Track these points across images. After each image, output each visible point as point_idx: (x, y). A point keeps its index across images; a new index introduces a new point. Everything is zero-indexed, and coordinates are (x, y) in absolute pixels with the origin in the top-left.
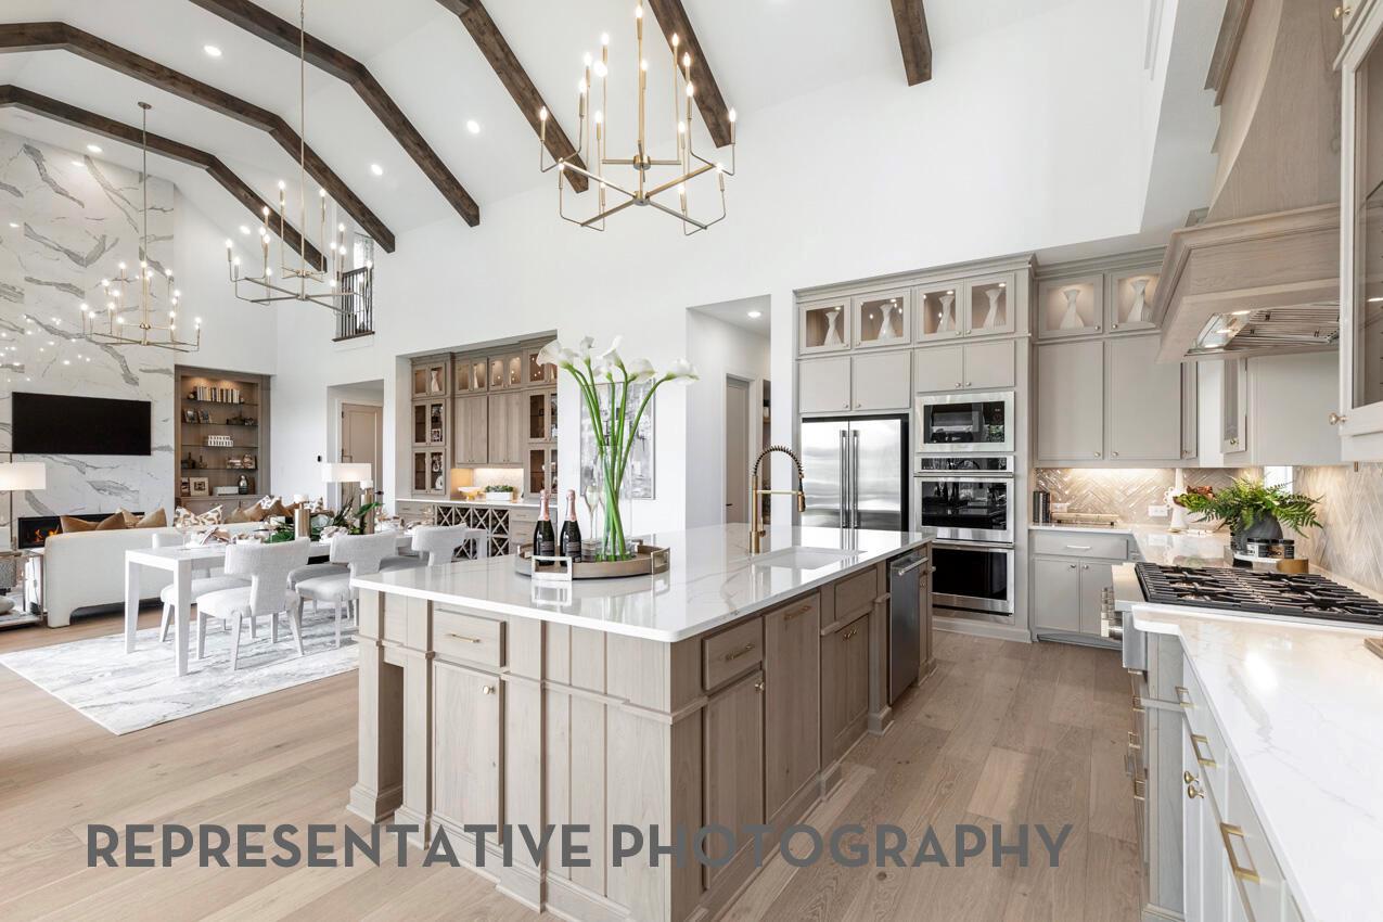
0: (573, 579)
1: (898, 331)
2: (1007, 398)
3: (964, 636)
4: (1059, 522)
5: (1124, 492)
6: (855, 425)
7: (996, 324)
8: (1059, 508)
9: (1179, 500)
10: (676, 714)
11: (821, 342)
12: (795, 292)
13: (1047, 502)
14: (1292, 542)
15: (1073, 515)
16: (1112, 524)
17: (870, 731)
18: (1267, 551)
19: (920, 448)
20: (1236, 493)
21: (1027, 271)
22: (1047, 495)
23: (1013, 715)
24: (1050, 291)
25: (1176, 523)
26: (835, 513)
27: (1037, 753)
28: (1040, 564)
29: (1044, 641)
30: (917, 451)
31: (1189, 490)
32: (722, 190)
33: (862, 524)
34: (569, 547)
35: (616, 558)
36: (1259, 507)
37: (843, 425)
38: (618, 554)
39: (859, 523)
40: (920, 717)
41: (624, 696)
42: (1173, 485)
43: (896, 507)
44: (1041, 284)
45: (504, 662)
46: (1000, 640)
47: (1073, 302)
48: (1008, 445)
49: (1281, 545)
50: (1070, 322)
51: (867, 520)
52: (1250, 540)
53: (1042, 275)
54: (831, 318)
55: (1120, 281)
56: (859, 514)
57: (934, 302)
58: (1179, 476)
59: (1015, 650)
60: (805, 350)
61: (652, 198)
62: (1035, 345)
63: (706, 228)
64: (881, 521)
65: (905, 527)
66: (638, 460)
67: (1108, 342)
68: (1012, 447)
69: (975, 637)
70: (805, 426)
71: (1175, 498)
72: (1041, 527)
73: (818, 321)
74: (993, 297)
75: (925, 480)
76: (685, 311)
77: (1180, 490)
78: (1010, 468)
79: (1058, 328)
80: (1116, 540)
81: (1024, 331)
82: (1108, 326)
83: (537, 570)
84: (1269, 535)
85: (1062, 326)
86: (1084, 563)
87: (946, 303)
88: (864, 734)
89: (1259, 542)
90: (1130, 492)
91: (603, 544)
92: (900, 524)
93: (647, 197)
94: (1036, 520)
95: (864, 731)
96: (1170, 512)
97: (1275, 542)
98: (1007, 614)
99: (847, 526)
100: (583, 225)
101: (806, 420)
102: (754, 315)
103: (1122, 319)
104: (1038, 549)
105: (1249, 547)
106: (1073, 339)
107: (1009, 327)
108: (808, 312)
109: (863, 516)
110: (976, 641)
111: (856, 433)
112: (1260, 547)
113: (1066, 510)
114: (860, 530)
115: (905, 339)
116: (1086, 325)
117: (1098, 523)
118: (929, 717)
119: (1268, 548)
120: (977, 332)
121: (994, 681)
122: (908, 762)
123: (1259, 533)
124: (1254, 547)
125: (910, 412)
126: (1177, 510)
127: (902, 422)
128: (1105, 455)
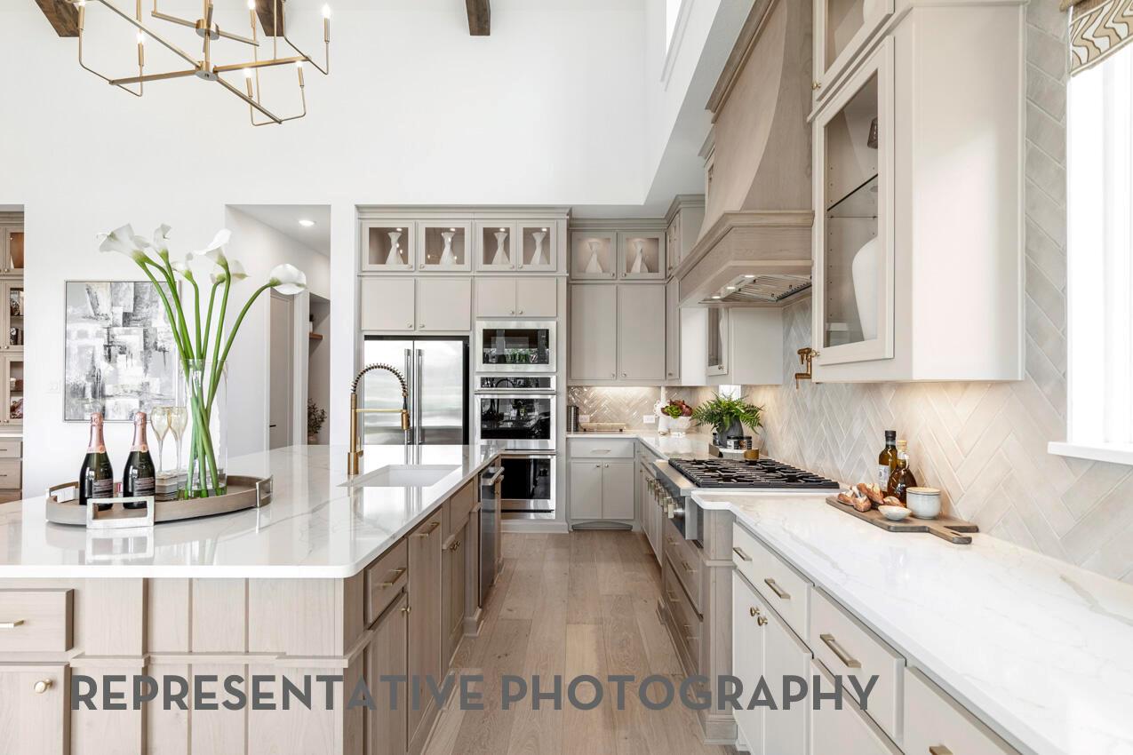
0: (156, 523)
1: (460, 261)
2: (551, 326)
3: (516, 534)
4: (585, 430)
5: (628, 405)
6: (419, 344)
7: (541, 263)
8: (584, 419)
9: (666, 410)
10: (350, 655)
11: (382, 259)
12: (358, 208)
13: (577, 414)
14: (750, 438)
15: (594, 424)
16: (621, 430)
17: (467, 635)
18: (738, 446)
19: (479, 368)
20: (718, 403)
21: (566, 221)
22: (577, 409)
23: (574, 595)
24: (579, 240)
25: (662, 428)
26: (400, 430)
27: (599, 622)
28: (575, 467)
29: (578, 530)
30: (477, 370)
31: (671, 403)
32: (302, 86)
33: (426, 440)
34: (139, 484)
35: (208, 493)
36: (732, 414)
37: (408, 344)
38: (210, 487)
39: (423, 439)
40: (504, 612)
41: (275, 650)
42: (660, 399)
43: (459, 423)
44: (573, 233)
45: (71, 642)
46: (545, 534)
47: (594, 250)
48: (552, 366)
49: (745, 440)
50: (593, 267)
51: (429, 436)
52: (729, 438)
53: (577, 226)
54: (394, 238)
55: (627, 239)
56: (423, 430)
57: (489, 235)
58: (663, 392)
59: (558, 540)
60: (367, 266)
61: (221, 75)
62: (571, 283)
63: (280, 122)
64: (443, 436)
65: (466, 441)
66: (156, 375)
67: (619, 286)
68: (554, 369)
69: (525, 534)
70: (368, 343)
71: (663, 409)
72: (572, 435)
73: (380, 240)
74: (538, 238)
75: (482, 396)
76: (224, 207)
77: (664, 403)
78: (553, 386)
79: (585, 272)
80: (626, 443)
81: (563, 271)
82: (620, 275)
83: (95, 517)
84: (737, 434)
85: (587, 270)
86: (606, 463)
87: (500, 239)
88: (462, 639)
89: (734, 438)
90: (632, 404)
91: (189, 476)
92: (462, 439)
93: (215, 72)
94: (568, 430)
95: (461, 636)
96: (657, 419)
97: (742, 438)
98: (550, 511)
99: (412, 442)
100: (112, 82)
101: (368, 338)
102: (306, 223)
103: (629, 270)
104: (573, 454)
105: (728, 443)
106: (596, 281)
107: (552, 267)
108: (370, 229)
109: (426, 433)
110: (527, 537)
111: (420, 353)
112: (735, 442)
113: (588, 420)
114: (423, 446)
115: (466, 266)
116: (604, 272)
117: (611, 430)
118: (510, 610)
119: (739, 442)
120: (527, 268)
121: (551, 568)
122: (506, 655)
123: (732, 433)
124: (731, 443)
125: (470, 334)
126: (663, 418)
127: (464, 344)
128: (618, 377)
